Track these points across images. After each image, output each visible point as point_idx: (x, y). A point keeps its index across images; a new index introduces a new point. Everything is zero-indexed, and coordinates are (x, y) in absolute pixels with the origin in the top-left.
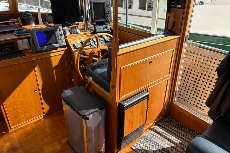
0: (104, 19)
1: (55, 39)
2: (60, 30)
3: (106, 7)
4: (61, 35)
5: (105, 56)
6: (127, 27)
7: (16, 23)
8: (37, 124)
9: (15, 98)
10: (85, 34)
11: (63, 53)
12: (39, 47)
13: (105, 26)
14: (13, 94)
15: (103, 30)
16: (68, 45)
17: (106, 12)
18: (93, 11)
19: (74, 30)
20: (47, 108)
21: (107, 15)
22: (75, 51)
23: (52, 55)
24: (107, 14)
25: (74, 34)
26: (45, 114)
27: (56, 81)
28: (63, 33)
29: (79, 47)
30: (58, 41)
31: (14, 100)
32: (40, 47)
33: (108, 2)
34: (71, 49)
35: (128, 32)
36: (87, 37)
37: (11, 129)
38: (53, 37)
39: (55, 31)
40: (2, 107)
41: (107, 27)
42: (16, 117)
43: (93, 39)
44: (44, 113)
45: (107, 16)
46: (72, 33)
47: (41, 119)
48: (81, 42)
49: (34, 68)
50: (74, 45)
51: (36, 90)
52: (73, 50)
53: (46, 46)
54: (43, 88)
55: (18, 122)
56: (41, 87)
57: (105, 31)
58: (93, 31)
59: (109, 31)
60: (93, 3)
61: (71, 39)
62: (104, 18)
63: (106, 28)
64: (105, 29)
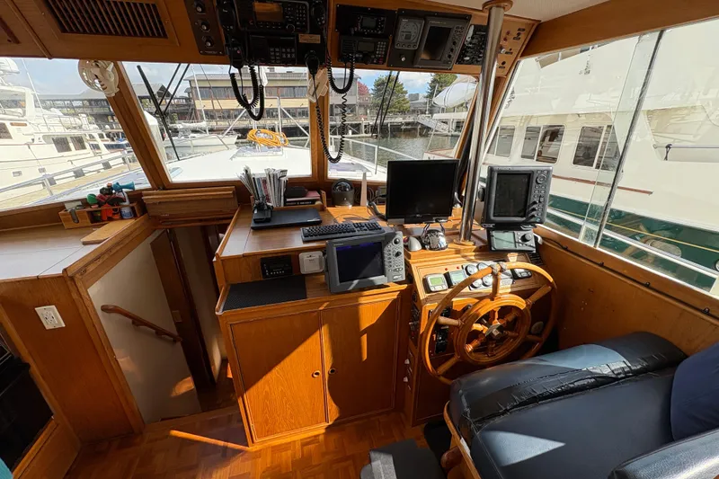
0: (522, 217)
1: (379, 263)
2: (396, 243)
3: (534, 184)
4: (398, 254)
5: (508, 322)
6: (598, 248)
7: (318, 203)
8: (306, 448)
9: (269, 385)
10: (458, 252)
11: (396, 297)
12: (338, 284)
13: (519, 234)
14: (268, 376)
15: (513, 245)
16: (410, 278)
17: (534, 197)
18: (493, 196)
19: (432, 239)
20: (334, 412)
21: (534, 206)
22: (426, 300)
23: (363, 300)
24: (535, 203)
25: (431, 249)
26: (330, 423)
27: (365, 357)
28: (402, 251)
29: (438, 288)
30: (387, 271)
31: (267, 389)
32: (340, 282)
33: (542, 171)
34: (416, 292)
35: (602, 265)
36: (463, 259)
37: (253, 442)
38: (378, 259)
39: (385, 246)
40: (240, 401)
41: (527, 238)
42: (266, 422)
43: (485, 279)
44: (327, 421)
45: (534, 210)
46: (427, 247)
47: (318, 435)
48: (445, 275)
49: (318, 327)
50: (425, 282)
51: (317, 374)
52: (422, 295)
53: (356, 282)
54: (332, 371)
55: (270, 432)
56: (328, 368)
57: (518, 248)
58: (482, 244)
59: (531, 249)
60: (498, 174)
61: (421, 262)
62: (522, 214)
63: (524, 239)
64: (519, 243)
